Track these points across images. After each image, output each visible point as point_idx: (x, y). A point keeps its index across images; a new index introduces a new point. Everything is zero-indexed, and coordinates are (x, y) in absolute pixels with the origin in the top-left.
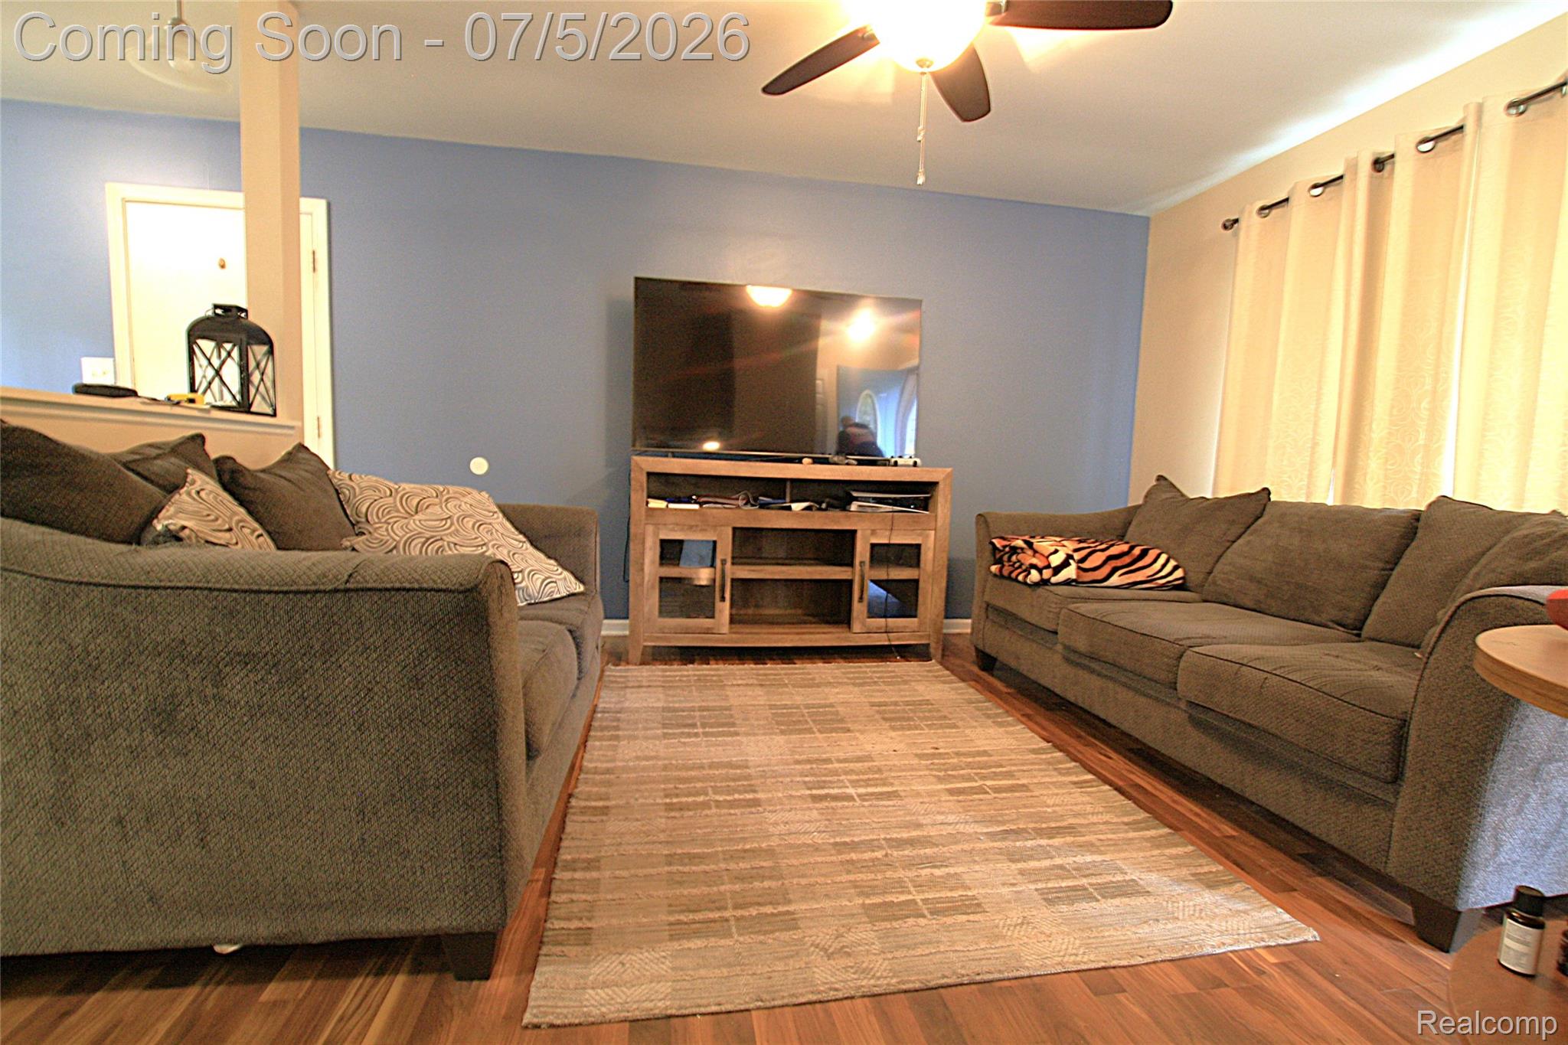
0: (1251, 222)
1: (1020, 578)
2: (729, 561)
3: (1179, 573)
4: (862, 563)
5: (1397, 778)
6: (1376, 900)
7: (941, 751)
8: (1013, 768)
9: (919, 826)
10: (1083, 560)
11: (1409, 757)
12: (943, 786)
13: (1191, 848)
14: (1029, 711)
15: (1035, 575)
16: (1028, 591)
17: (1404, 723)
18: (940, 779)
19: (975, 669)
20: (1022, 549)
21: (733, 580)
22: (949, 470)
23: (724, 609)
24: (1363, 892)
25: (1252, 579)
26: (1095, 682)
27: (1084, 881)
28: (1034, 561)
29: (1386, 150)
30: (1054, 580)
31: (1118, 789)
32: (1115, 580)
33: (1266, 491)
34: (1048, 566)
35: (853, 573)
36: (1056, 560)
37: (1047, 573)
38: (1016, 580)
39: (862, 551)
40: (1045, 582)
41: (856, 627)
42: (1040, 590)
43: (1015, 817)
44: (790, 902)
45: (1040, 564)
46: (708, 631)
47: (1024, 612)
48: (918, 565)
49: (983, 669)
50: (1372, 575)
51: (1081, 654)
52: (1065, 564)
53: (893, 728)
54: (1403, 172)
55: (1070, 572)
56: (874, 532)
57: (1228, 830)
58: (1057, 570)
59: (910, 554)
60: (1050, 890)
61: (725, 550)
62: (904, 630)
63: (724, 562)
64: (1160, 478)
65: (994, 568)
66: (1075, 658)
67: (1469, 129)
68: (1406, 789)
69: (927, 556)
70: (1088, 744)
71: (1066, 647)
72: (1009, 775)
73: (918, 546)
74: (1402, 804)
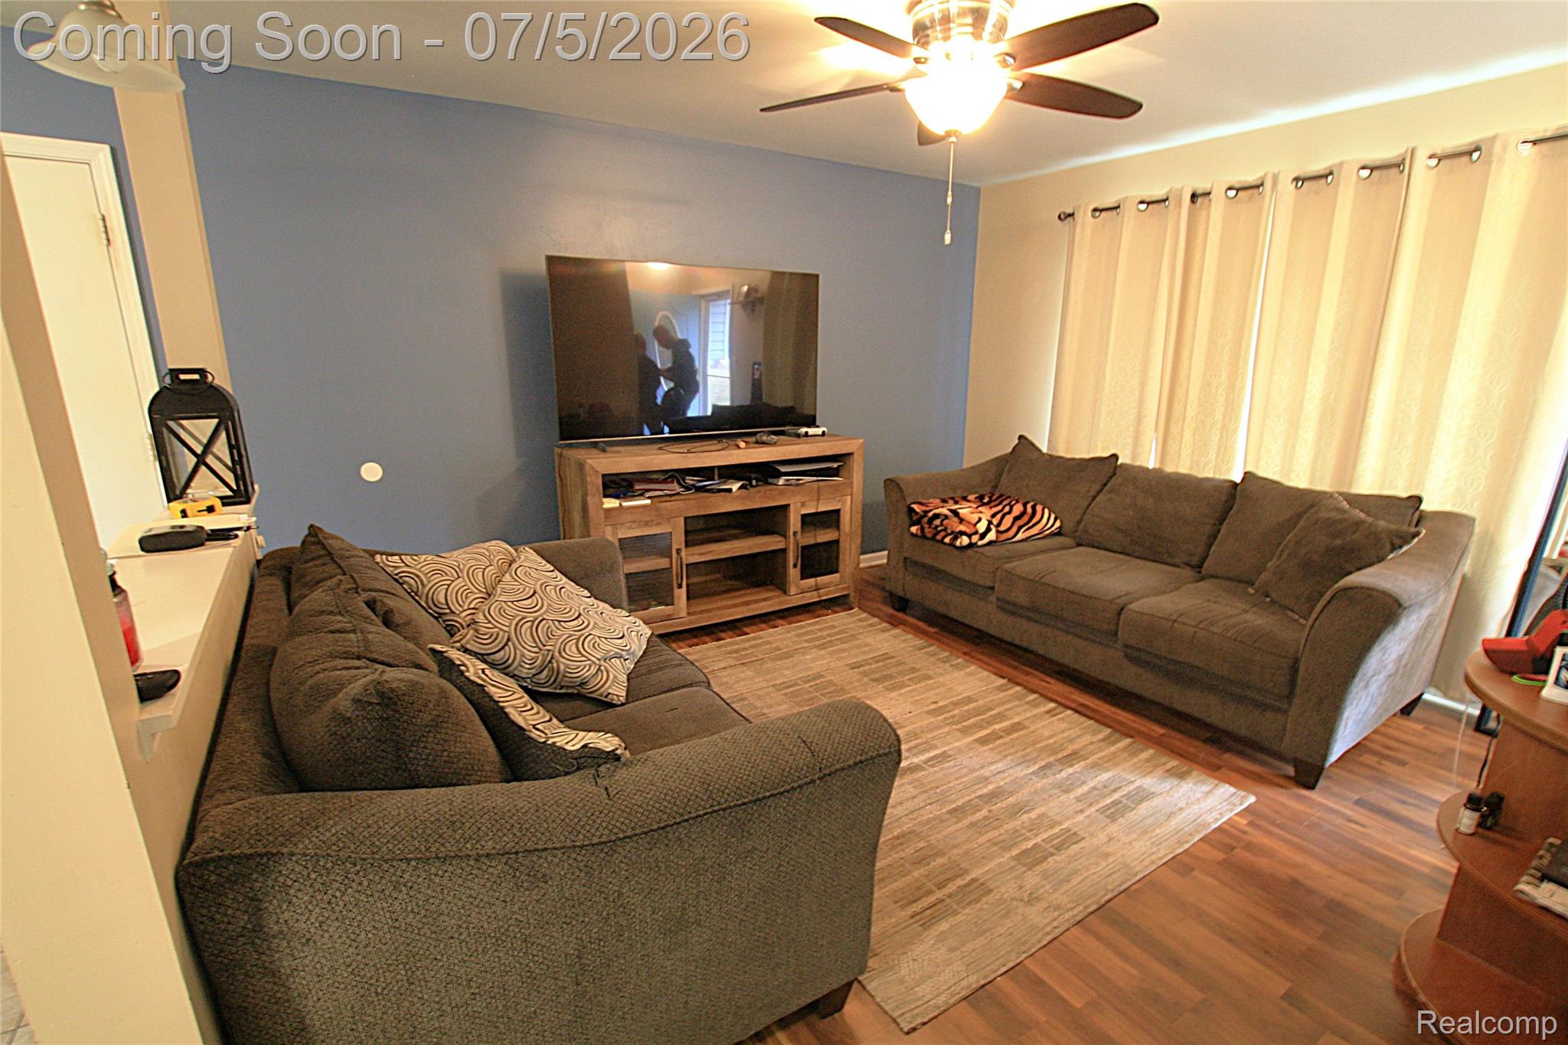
0: (1085, 218)
1: (947, 540)
2: (683, 546)
3: (1058, 524)
4: (795, 533)
5: (1291, 695)
6: (1262, 763)
7: (941, 704)
8: (1001, 709)
9: (986, 780)
10: (999, 525)
11: (1299, 681)
12: (969, 739)
13: (1151, 751)
14: (966, 650)
15: (965, 540)
16: (956, 552)
17: (1296, 660)
18: (965, 731)
19: (890, 611)
20: (946, 517)
21: (687, 565)
22: (861, 441)
23: (681, 594)
24: (1254, 760)
25: (1119, 530)
26: (1034, 628)
27: (1116, 796)
28: (962, 528)
29: (1201, 186)
30: (980, 543)
31: (1077, 711)
32: (1020, 536)
33: (1115, 457)
34: (976, 532)
35: (787, 543)
36: (982, 527)
37: (975, 538)
38: (942, 541)
39: (794, 522)
40: (971, 545)
41: (793, 590)
42: (970, 552)
43: (1036, 754)
44: (966, 872)
45: (968, 531)
46: (669, 618)
47: (954, 569)
48: (838, 528)
49: (899, 610)
50: (1207, 529)
51: (1021, 607)
52: (988, 530)
53: (891, 689)
54: (1217, 207)
55: (992, 536)
56: (803, 504)
57: (1161, 731)
58: (983, 536)
59: (831, 519)
60: (1109, 807)
61: (678, 540)
62: (830, 585)
63: (678, 551)
64: (1021, 437)
65: (914, 529)
66: (1008, 607)
67: (1268, 185)
68: (1296, 701)
69: (845, 519)
70: (1027, 674)
71: (998, 599)
72: (1001, 717)
73: (838, 511)
74: (1294, 711)
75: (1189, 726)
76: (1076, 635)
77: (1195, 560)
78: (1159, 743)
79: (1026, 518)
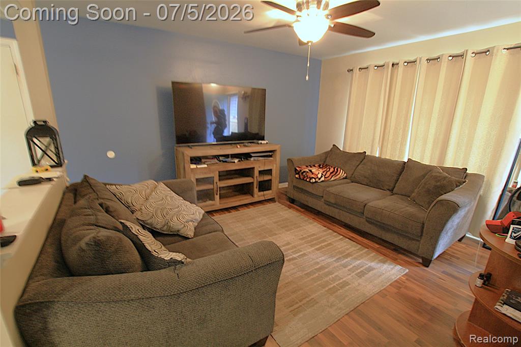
0: (356, 72)
1: (308, 180)
2: (218, 181)
3: (345, 175)
4: (257, 177)
5: (421, 235)
7: (304, 236)
8: (324, 238)
9: (318, 263)
10: (325, 175)
11: (424, 231)
12: (313, 249)
13: (374, 253)
14: (313, 217)
15: (314, 180)
16: (311, 184)
17: (423, 224)
18: (312, 246)
19: (289, 203)
20: (307, 172)
21: (220, 188)
22: (279, 146)
23: (217, 197)
25: (365, 177)
26: (337, 210)
27: (362, 269)
28: (313, 176)
29: (396, 61)
30: (319, 181)
31: (350, 239)
32: (332, 179)
33: (365, 152)
34: (318, 177)
35: (254, 180)
36: (319, 176)
37: (317, 180)
38: (306, 180)
39: (256, 173)
40: (316, 182)
41: (256, 196)
42: (315, 184)
43: (335, 254)
44: (310, 296)
45: (315, 177)
46: (213, 205)
47: (310, 190)
48: (271, 175)
49: (291, 203)
51: (332, 203)
52: (322, 177)
53: (287, 231)
54: (401, 69)
55: (323, 179)
56: (259, 167)
57: (378, 246)
58: (320, 179)
59: (269, 172)
60: (359, 273)
61: (216, 179)
62: (268, 194)
63: (216, 183)
64: (334, 145)
65: (297, 176)
66: (328, 203)
67: (418, 61)
68: (423, 237)
69: (274, 172)
70: (334, 226)
71: (325, 201)
72: (324, 241)
73: (271, 170)
74: (422, 241)
75: (387, 245)
76: (350, 213)
77: (391, 188)
78: (377, 251)
79: (334, 173)
